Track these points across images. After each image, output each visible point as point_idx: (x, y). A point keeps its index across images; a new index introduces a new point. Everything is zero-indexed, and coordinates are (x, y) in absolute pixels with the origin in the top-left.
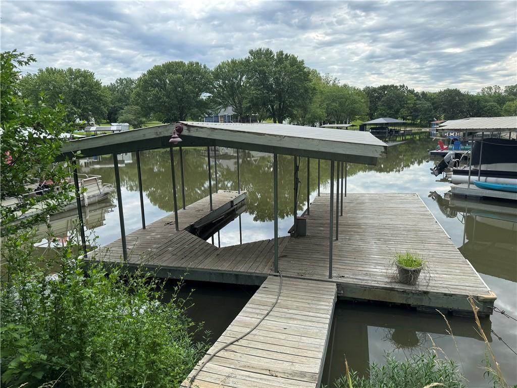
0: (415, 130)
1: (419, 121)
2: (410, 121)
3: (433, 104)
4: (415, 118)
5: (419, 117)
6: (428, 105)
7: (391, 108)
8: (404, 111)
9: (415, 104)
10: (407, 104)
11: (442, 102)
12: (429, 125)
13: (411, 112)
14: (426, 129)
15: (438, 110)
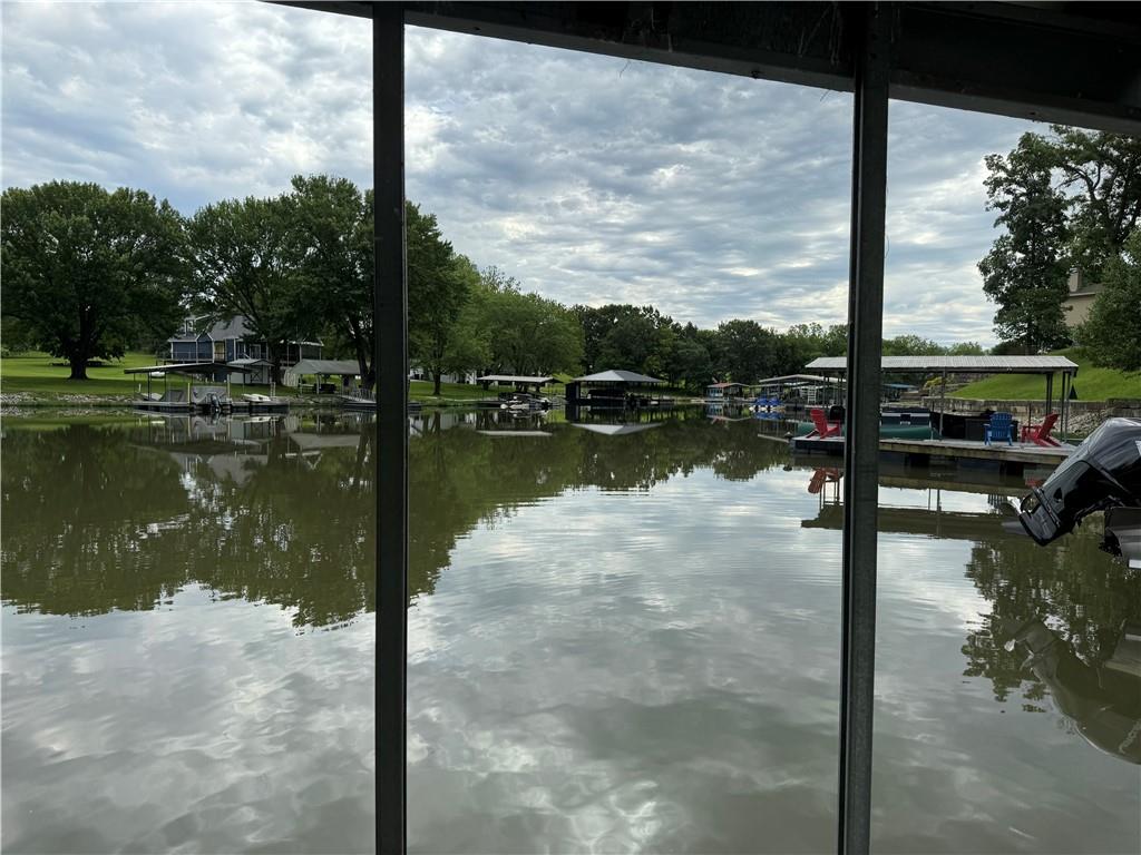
0: (678, 400)
1: (683, 383)
2: (666, 383)
3: (710, 348)
4: (674, 376)
5: (684, 374)
6: (700, 349)
7: (627, 353)
8: (654, 362)
9: (675, 348)
10: (658, 345)
11: (725, 345)
12: (704, 391)
13: (667, 364)
14: (699, 399)
15: (720, 362)
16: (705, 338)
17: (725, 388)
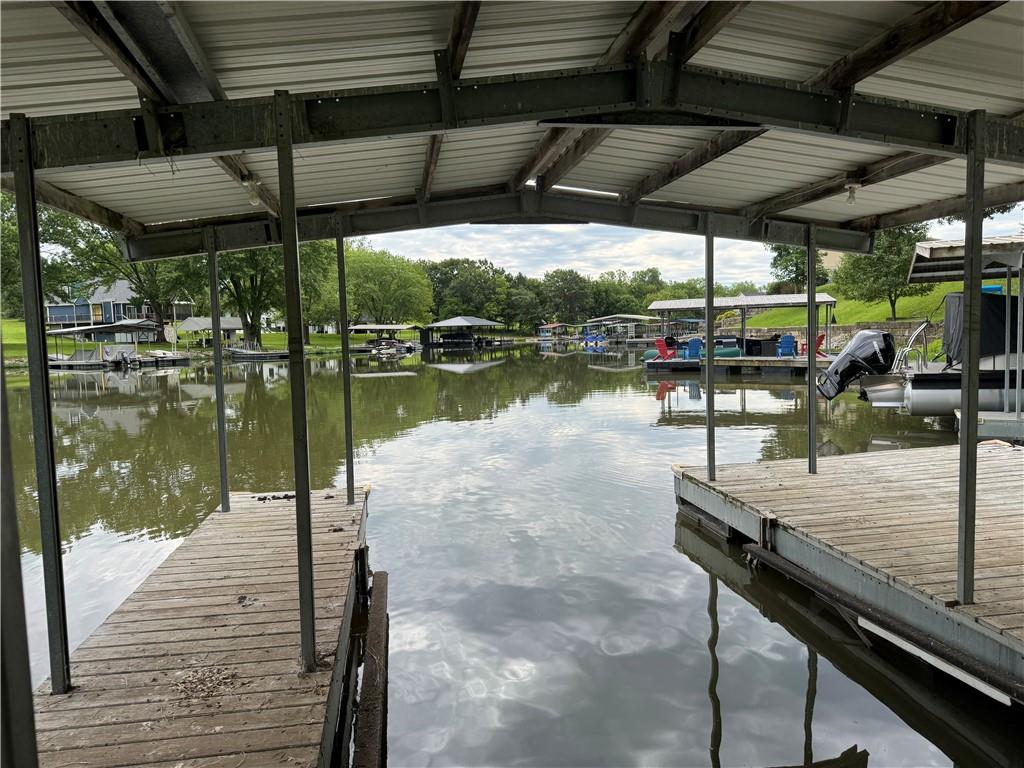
0: (516, 340)
1: (518, 325)
2: (503, 326)
3: (538, 294)
4: (509, 319)
5: (519, 318)
6: (530, 295)
7: (468, 301)
8: (492, 308)
9: (509, 295)
10: (495, 293)
11: (551, 291)
12: (536, 332)
13: (503, 310)
14: (532, 338)
15: (547, 307)
16: (533, 286)
17: (554, 328)
